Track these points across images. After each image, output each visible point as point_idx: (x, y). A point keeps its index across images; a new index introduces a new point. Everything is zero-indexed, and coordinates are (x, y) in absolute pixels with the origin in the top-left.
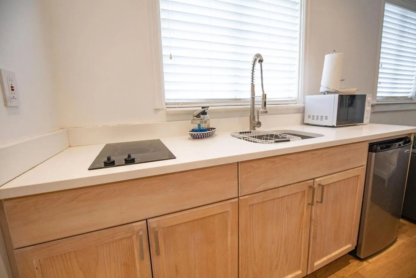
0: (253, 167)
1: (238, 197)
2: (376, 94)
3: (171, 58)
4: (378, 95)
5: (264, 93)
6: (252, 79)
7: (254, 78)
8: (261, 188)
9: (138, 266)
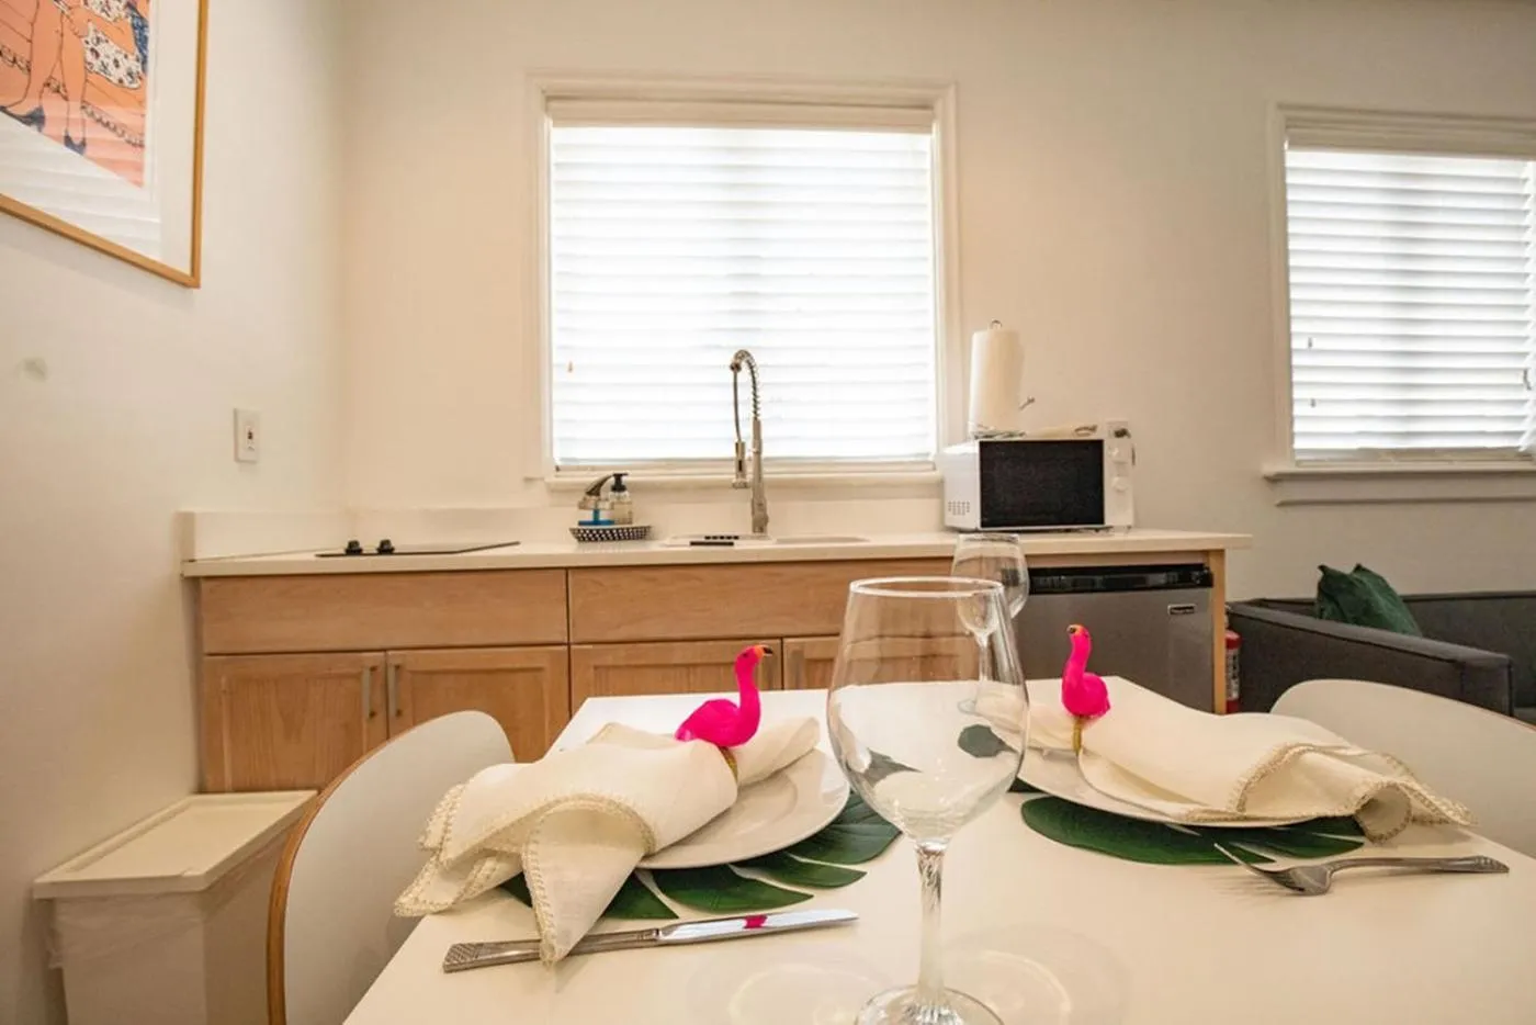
0: (601, 585)
1: (569, 644)
2: (1292, 442)
3: (570, 369)
4: (1299, 444)
5: (740, 439)
6: (755, 406)
7: (759, 406)
8: (622, 634)
9: (365, 726)
